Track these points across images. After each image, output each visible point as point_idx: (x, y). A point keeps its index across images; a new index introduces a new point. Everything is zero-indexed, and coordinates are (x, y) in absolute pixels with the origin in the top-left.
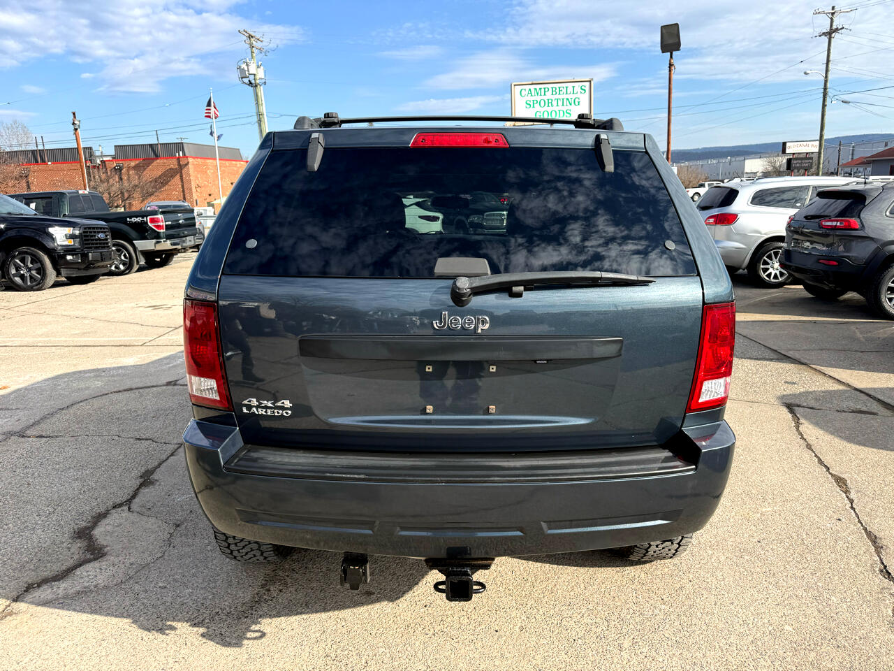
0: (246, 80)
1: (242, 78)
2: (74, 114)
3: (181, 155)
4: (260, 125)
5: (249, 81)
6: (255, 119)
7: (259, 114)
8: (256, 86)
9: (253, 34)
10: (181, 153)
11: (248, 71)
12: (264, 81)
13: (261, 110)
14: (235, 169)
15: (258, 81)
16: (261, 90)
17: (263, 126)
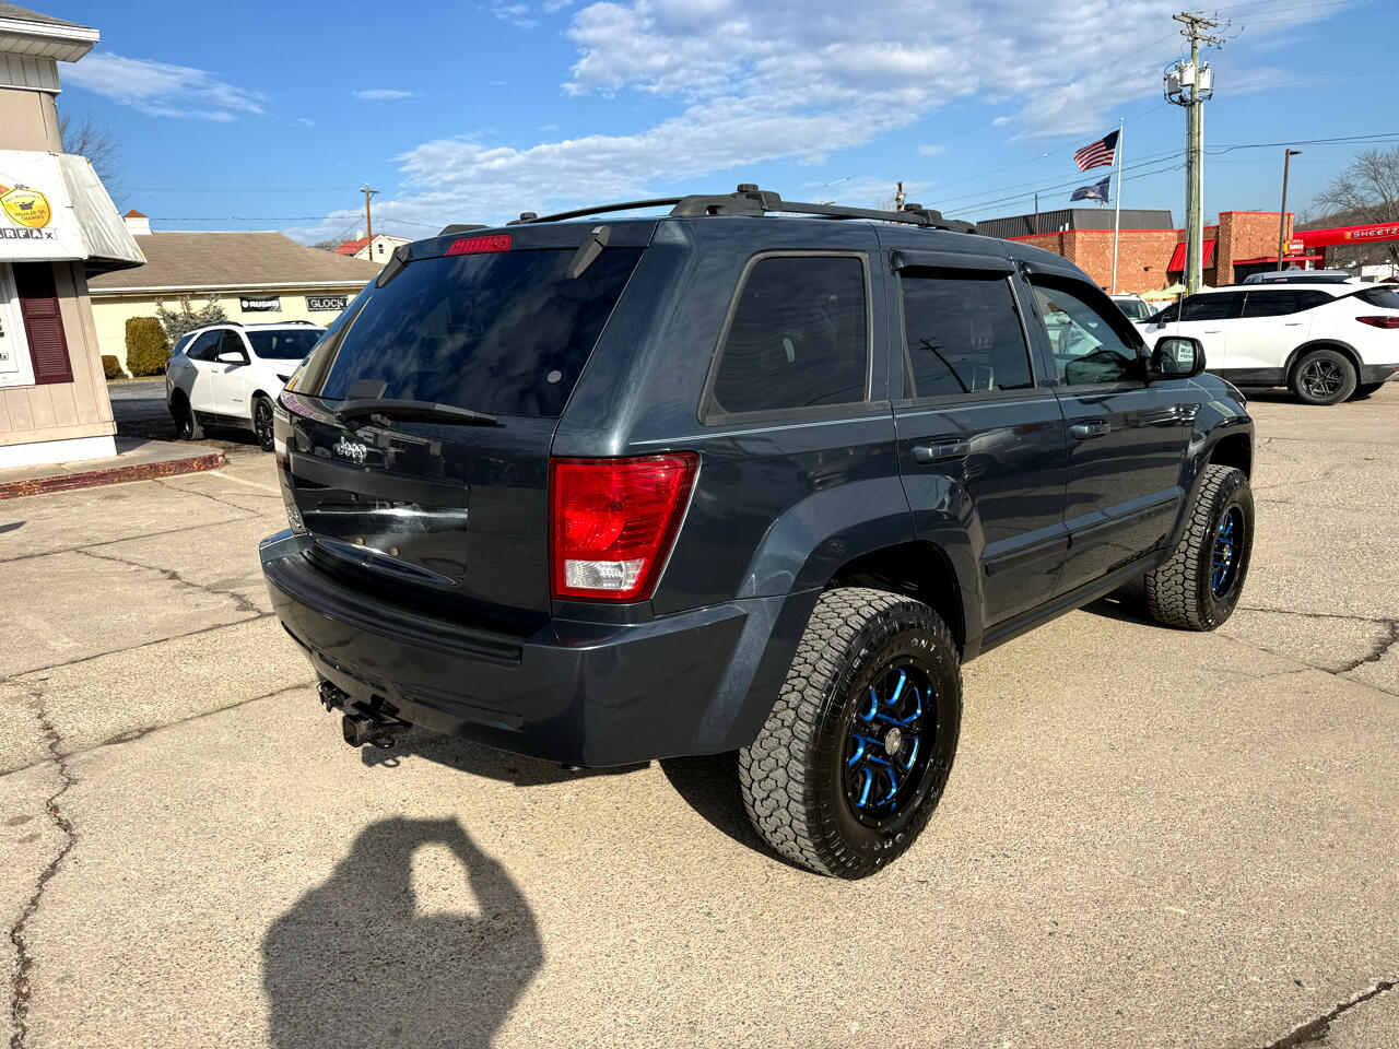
0: (1176, 97)
1: (1170, 94)
2: (900, 185)
3: (1067, 229)
4: (1190, 169)
5: (1181, 97)
6: (1184, 159)
7: (1192, 152)
8: (1193, 104)
9: (1198, 17)
10: (1067, 225)
11: (1181, 80)
12: (1208, 93)
13: (1195, 143)
14: (1156, 244)
15: (1197, 96)
16: (1201, 110)
17: (1195, 172)
